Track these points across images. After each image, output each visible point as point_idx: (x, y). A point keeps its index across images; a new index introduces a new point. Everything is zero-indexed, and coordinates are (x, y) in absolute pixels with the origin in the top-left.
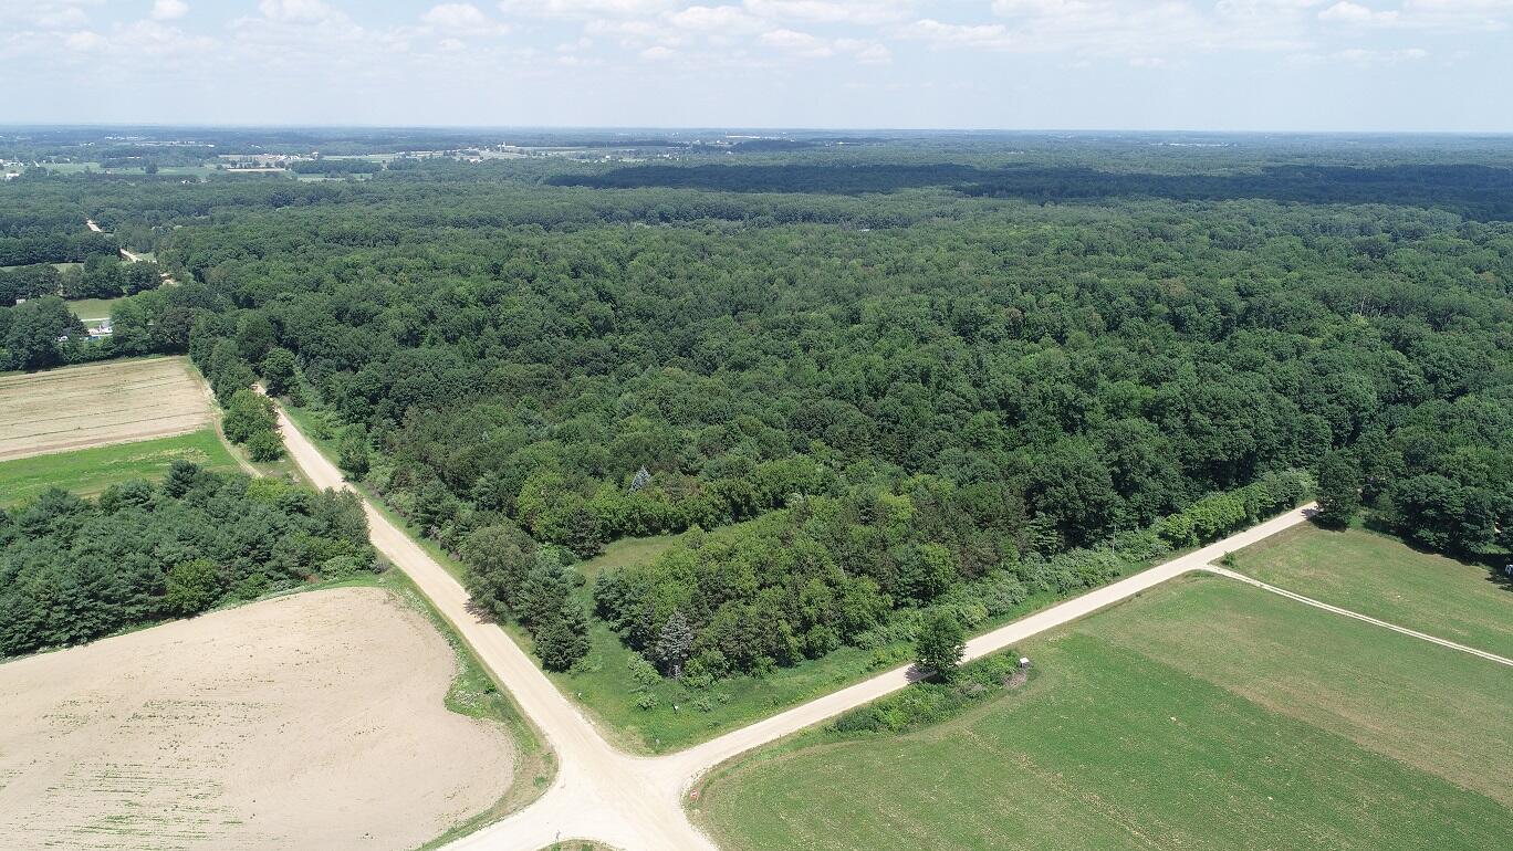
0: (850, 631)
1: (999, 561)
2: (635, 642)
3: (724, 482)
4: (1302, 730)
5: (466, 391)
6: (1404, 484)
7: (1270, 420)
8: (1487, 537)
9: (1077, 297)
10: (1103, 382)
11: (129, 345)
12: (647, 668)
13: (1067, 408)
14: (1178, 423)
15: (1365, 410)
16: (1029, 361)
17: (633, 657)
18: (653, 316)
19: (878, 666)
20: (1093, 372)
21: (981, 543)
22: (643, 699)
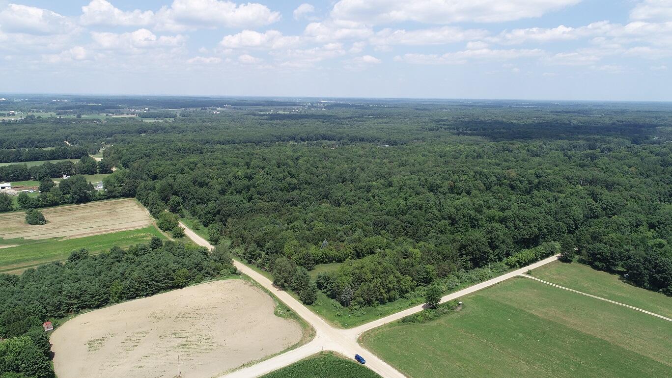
0: (403, 293)
1: (451, 271)
2: (332, 296)
3: (354, 245)
4: (550, 322)
5: (248, 212)
6: (590, 246)
7: (544, 224)
8: (618, 265)
9: (474, 176)
10: (485, 210)
11: (114, 194)
12: (338, 304)
13: (472, 219)
14: (512, 225)
15: (578, 220)
16: (458, 203)
17: (332, 301)
18: (311, 183)
19: (412, 304)
20: (481, 206)
21: (445, 265)
22: (339, 313)
